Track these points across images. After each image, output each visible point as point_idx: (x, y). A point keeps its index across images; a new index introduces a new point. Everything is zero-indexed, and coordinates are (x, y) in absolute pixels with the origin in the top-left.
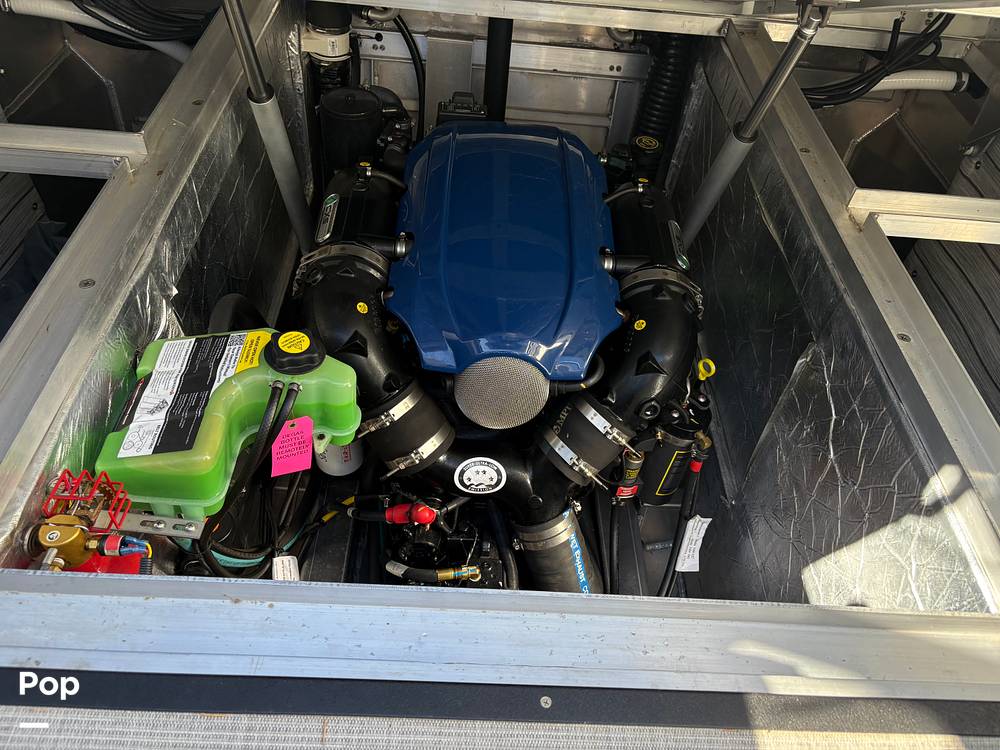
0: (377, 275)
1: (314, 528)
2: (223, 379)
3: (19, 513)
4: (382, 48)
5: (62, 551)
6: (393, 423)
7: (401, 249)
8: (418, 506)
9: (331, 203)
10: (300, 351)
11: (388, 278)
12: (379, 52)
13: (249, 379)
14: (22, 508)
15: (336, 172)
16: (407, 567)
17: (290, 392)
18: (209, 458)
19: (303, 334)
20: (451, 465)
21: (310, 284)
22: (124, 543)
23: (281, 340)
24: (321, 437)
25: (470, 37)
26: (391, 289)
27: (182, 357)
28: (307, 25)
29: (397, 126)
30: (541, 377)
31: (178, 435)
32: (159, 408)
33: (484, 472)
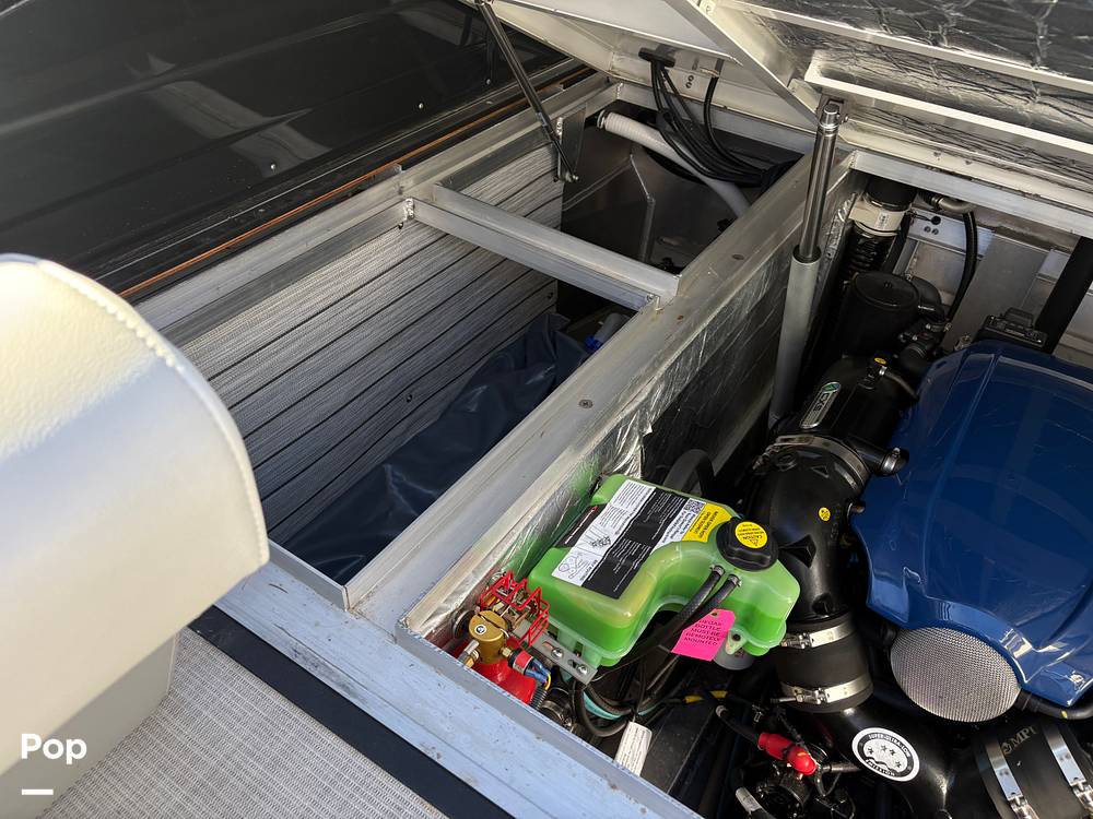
0: (851, 482)
1: (674, 703)
2: (669, 541)
3: (464, 596)
4: (936, 232)
5: (482, 647)
6: (808, 647)
7: (889, 465)
8: (799, 749)
9: (830, 391)
10: (754, 547)
11: (862, 491)
12: (930, 236)
13: (693, 551)
14: (468, 593)
15: (844, 357)
16: (760, 807)
17: (728, 583)
18: (630, 615)
19: (762, 530)
20: (855, 723)
21: (778, 468)
22: (531, 665)
23: (740, 528)
24: (736, 638)
25: (1048, 246)
26: (862, 504)
27: (637, 501)
28: (864, 194)
29: (928, 327)
30: (1013, 680)
31: (610, 578)
32: (601, 543)
33: (893, 753)
